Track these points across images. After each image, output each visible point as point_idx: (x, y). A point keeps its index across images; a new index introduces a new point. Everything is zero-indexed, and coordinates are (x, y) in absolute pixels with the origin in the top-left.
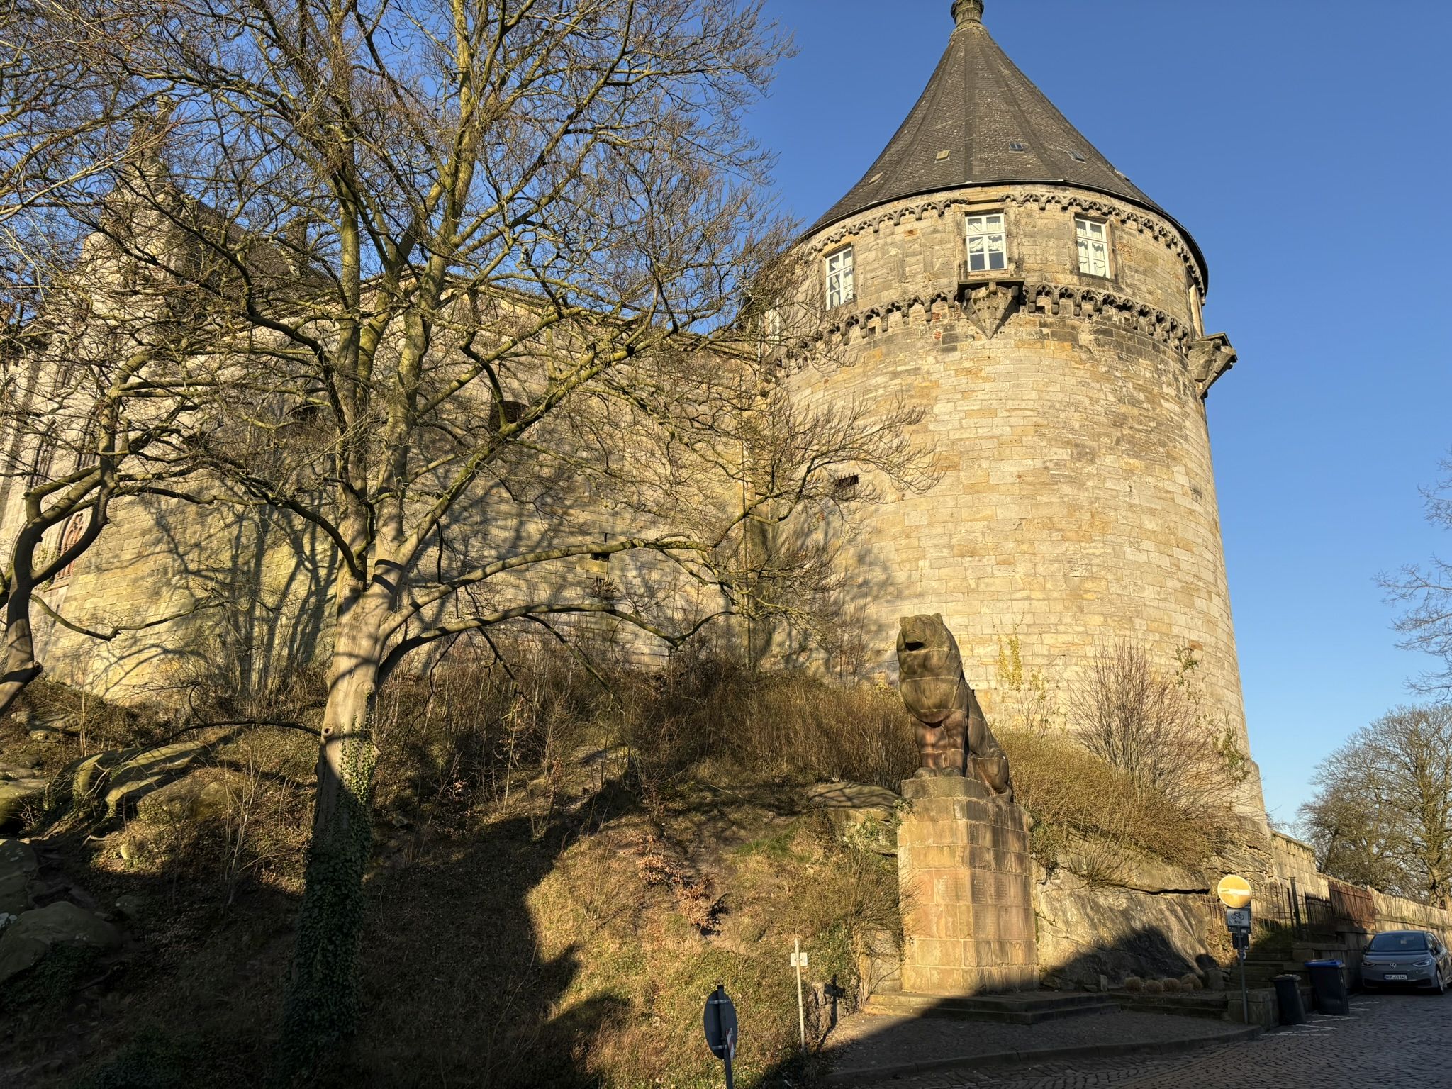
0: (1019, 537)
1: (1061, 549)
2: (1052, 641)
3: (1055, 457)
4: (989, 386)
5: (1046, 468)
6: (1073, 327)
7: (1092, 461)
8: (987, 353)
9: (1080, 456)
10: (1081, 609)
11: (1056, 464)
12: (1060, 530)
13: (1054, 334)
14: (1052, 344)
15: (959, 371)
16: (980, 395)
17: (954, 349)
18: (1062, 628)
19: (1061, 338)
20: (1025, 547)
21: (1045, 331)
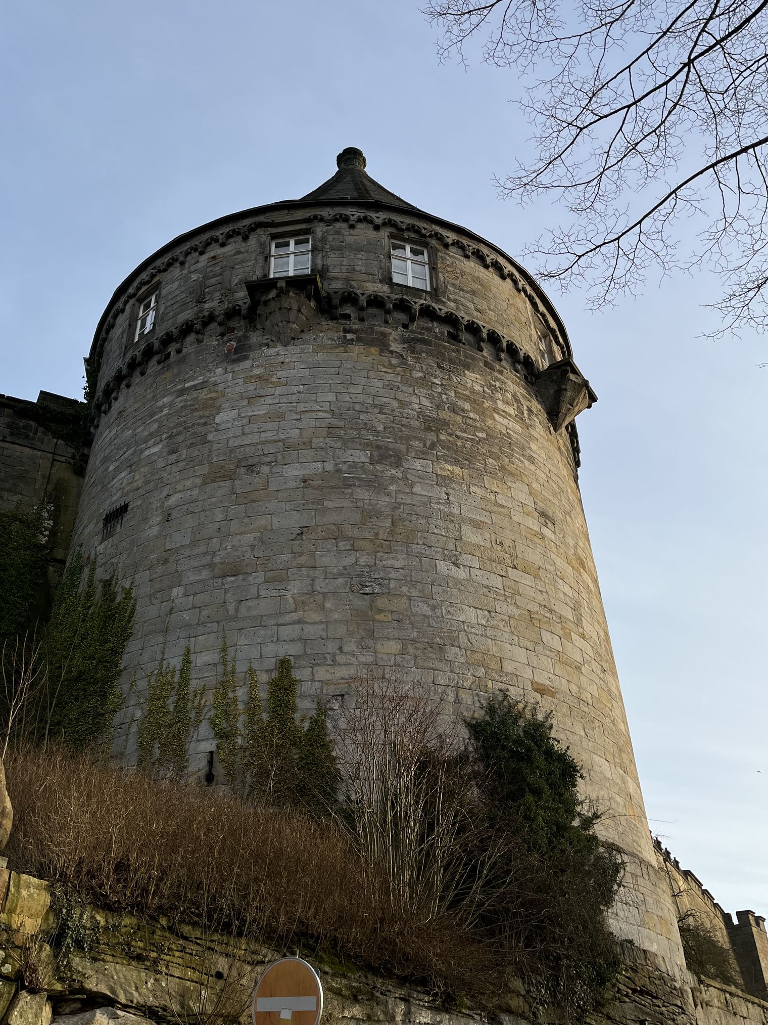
0: (297, 549)
1: (348, 561)
2: (328, 677)
3: (351, 459)
4: (279, 390)
5: (339, 471)
6: (383, 334)
7: (398, 464)
8: (281, 359)
9: (382, 459)
10: (371, 634)
11: (351, 467)
12: (349, 539)
13: (359, 339)
14: (357, 349)
15: (248, 379)
16: (269, 400)
17: (246, 358)
18: (340, 659)
19: (369, 343)
20: (303, 560)
21: (349, 336)
